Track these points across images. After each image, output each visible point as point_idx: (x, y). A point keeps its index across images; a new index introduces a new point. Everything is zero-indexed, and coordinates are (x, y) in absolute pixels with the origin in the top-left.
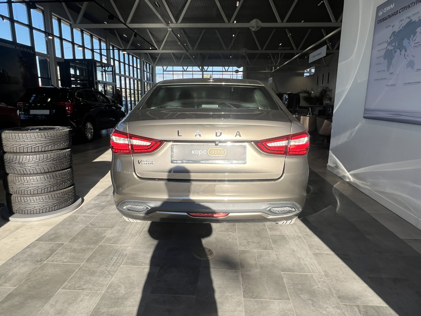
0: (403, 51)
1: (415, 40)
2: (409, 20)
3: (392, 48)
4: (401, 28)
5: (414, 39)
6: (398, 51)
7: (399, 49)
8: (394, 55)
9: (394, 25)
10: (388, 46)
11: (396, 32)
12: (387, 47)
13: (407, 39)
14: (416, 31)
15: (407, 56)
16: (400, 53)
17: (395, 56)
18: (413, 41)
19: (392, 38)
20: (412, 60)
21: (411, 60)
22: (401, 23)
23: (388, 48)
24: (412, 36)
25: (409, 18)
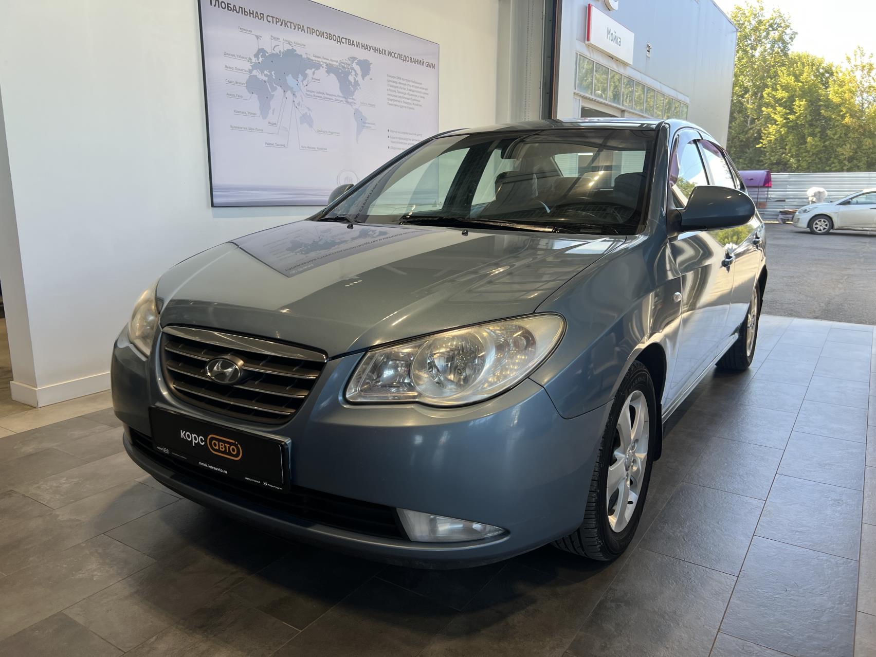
0: (289, 93)
1: (307, 85)
2: (291, 48)
3: (266, 79)
4: (277, 51)
5: (305, 82)
6: (279, 90)
7: (281, 86)
8: (272, 93)
9: (261, 37)
10: (252, 70)
11: (268, 53)
12: (250, 71)
13: (292, 76)
14: (306, 72)
15: (299, 104)
16: (284, 95)
17: (274, 95)
18: (303, 84)
19: (261, 59)
20: (308, 114)
21: (306, 113)
22: (274, 43)
23: (255, 72)
24: (300, 77)
25: (289, 44)
